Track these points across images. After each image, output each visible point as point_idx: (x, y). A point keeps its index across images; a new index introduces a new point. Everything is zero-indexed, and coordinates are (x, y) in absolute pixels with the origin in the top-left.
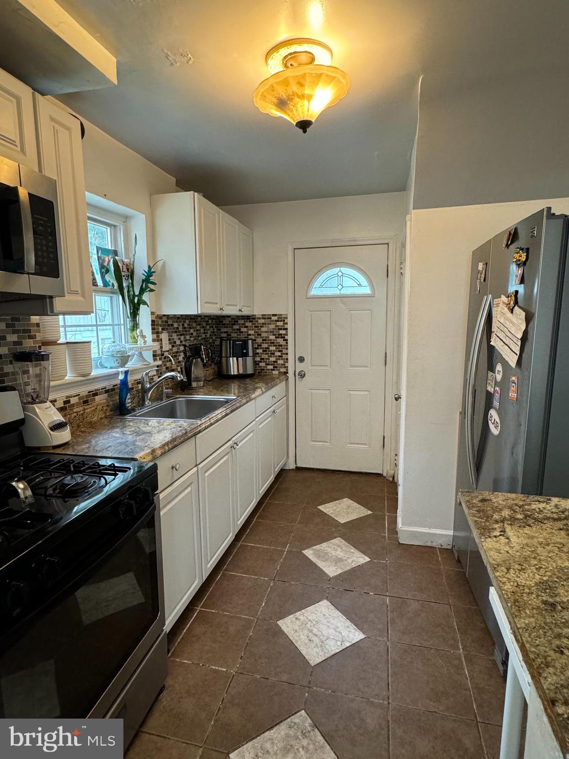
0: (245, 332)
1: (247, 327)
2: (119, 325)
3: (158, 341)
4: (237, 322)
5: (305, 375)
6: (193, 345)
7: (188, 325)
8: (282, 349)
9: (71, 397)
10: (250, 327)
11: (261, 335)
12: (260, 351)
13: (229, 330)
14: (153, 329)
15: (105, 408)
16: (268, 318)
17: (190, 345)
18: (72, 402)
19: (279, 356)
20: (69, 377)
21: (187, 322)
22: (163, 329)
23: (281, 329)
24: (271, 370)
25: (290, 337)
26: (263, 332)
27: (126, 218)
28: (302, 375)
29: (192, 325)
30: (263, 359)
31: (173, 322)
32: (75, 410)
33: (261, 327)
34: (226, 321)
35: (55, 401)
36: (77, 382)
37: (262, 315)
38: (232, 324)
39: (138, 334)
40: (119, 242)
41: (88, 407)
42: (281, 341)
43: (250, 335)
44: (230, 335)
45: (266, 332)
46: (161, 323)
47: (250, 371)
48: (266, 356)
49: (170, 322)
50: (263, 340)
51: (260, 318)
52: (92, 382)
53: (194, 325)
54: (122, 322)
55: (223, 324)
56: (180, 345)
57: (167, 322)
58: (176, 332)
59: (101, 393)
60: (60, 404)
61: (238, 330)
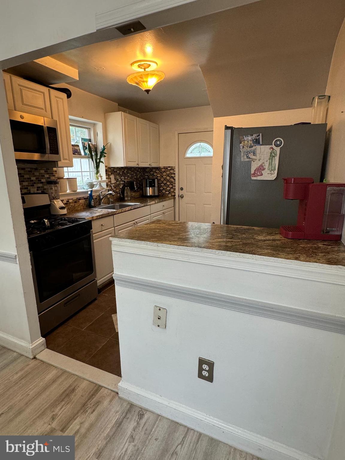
0: (156, 175)
1: (157, 173)
2: (92, 171)
3: (109, 178)
4: (152, 170)
5: (183, 197)
6: (129, 181)
7: (127, 172)
8: (173, 184)
9: (69, 199)
10: (158, 173)
11: (163, 177)
12: (162, 185)
13: (149, 174)
14: (106, 173)
15: (83, 205)
16: (166, 168)
17: (127, 181)
18: (70, 202)
19: (171, 187)
20: (68, 191)
21: (126, 170)
22: (111, 174)
23: (172, 174)
24: (168, 194)
25: (176, 178)
26: (164, 175)
27: (94, 125)
28: (182, 197)
29: (129, 172)
30: (164, 189)
31: (117, 170)
32: (71, 205)
33: (163, 173)
34: (147, 170)
35: (63, 200)
36: (71, 194)
37: (164, 167)
38: (150, 172)
39: (99, 175)
40: (92, 136)
41: (76, 204)
42: (172, 180)
43: (158, 177)
44: (149, 177)
45: (165, 175)
46: (110, 171)
47: (156, 194)
48: (165, 187)
49: (115, 170)
50: (164, 179)
51: (162, 169)
52: (78, 195)
53: (130, 172)
54: (93, 171)
55: (146, 171)
56: (120, 181)
57: (113, 170)
58: (118, 175)
59: (82, 199)
60: (65, 202)
61: (152, 174)
